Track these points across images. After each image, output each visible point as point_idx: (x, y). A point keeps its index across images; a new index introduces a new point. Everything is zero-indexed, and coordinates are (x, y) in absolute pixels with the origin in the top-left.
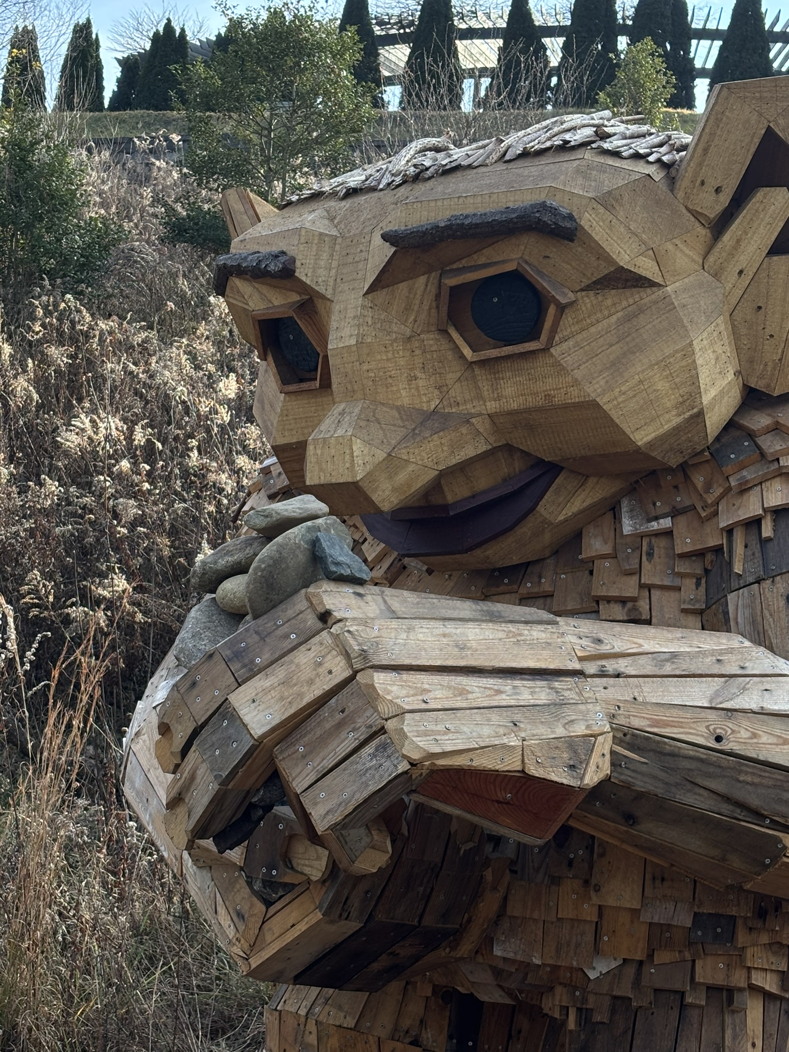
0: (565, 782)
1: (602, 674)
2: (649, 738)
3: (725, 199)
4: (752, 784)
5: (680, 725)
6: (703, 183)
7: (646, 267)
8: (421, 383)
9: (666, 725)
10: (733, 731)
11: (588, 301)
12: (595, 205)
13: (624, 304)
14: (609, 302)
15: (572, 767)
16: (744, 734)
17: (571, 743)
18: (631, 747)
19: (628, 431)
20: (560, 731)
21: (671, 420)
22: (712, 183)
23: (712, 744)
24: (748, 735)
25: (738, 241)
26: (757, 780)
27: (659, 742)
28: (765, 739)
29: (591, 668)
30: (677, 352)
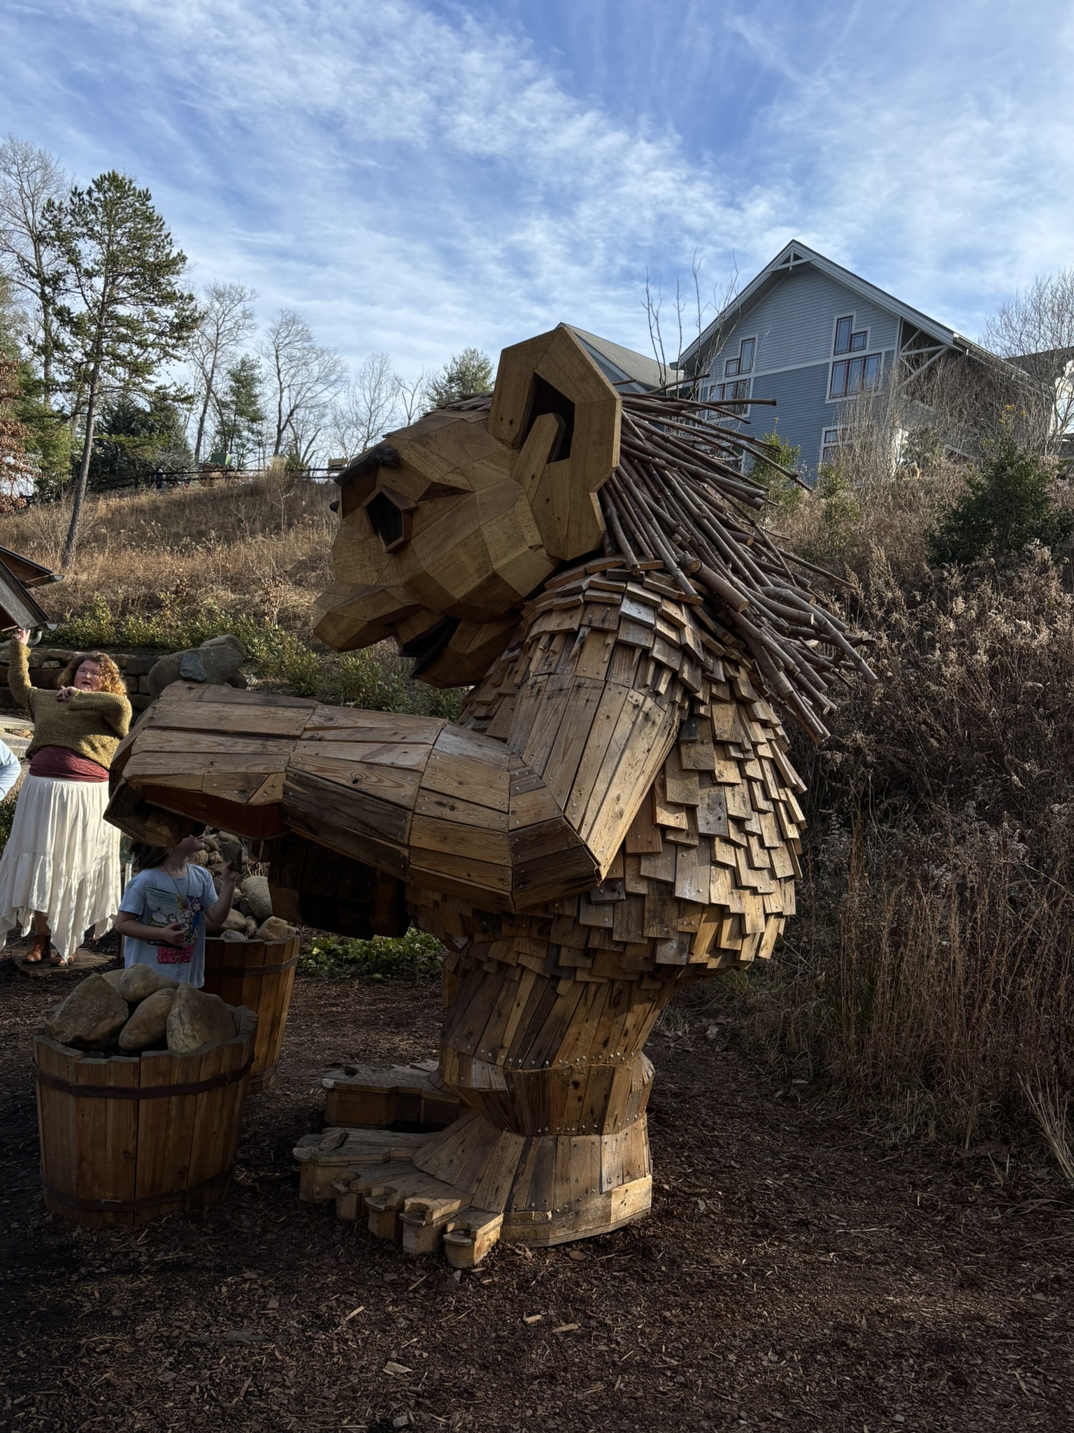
0: (233, 799)
1: (311, 739)
2: (308, 778)
3: (517, 427)
4: (372, 812)
5: (334, 771)
6: (502, 419)
7: (456, 480)
8: (368, 569)
9: (325, 770)
10: (367, 777)
11: (427, 507)
12: (413, 443)
13: (450, 506)
14: (440, 506)
15: (243, 792)
16: (374, 779)
17: (246, 777)
18: (299, 783)
19: (448, 590)
20: (242, 769)
21: (475, 582)
22: (507, 419)
23: (350, 784)
24: (376, 779)
25: (529, 455)
26: (375, 810)
27: (314, 781)
28: (387, 783)
29: (307, 735)
30: (471, 534)
